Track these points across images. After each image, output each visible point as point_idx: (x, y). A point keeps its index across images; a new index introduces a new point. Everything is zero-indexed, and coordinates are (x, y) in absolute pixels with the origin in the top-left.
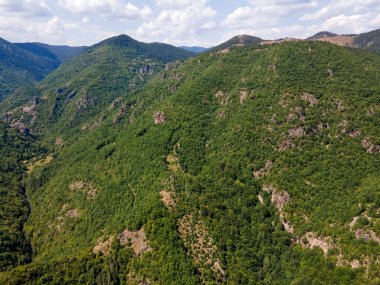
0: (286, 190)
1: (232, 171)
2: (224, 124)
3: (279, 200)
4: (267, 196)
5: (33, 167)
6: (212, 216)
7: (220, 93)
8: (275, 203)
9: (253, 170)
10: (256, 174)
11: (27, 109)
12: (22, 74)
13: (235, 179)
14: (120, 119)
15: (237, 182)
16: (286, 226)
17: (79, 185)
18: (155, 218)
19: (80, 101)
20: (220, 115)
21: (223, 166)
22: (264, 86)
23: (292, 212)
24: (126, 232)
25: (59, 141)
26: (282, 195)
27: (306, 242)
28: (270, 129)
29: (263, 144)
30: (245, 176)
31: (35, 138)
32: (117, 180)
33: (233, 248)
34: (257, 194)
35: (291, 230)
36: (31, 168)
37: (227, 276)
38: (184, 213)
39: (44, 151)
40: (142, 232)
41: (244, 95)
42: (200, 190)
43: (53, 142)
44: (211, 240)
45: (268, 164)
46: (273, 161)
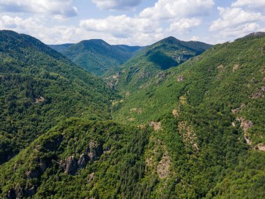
0: (251, 120)
1: (217, 107)
2: (219, 83)
3: (246, 126)
4: (238, 123)
5: (114, 103)
6: (198, 125)
7: (221, 66)
8: (243, 127)
9: (231, 108)
10: (233, 111)
11: (114, 77)
12: (113, 61)
13: (218, 111)
14: (160, 82)
15: (219, 113)
16: (248, 141)
17: (135, 109)
18: (167, 118)
19: (141, 73)
20: (218, 78)
21: (212, 104)
22: (251, 61)
23: (253, 133)
24: (152, 122)
25: (128, 94)
26: (248, 123)
27: (257, 148)
28: (249, 86)
29: (242, 94)
30: (225, 110)
31: (117, 91)
32: (152, 106)
33: (207, 142)
34: (232, 121)
35: (250, 144)
36: (113, 104)
37: (200, 151)
38: (183, 120)
39: (120, 97)
40: (159, 123)
41: (236, 67)
42: (195, 113)
43: (125, 94)
44: (195, 134)
45: (243, 105)
46: (246, 104)
